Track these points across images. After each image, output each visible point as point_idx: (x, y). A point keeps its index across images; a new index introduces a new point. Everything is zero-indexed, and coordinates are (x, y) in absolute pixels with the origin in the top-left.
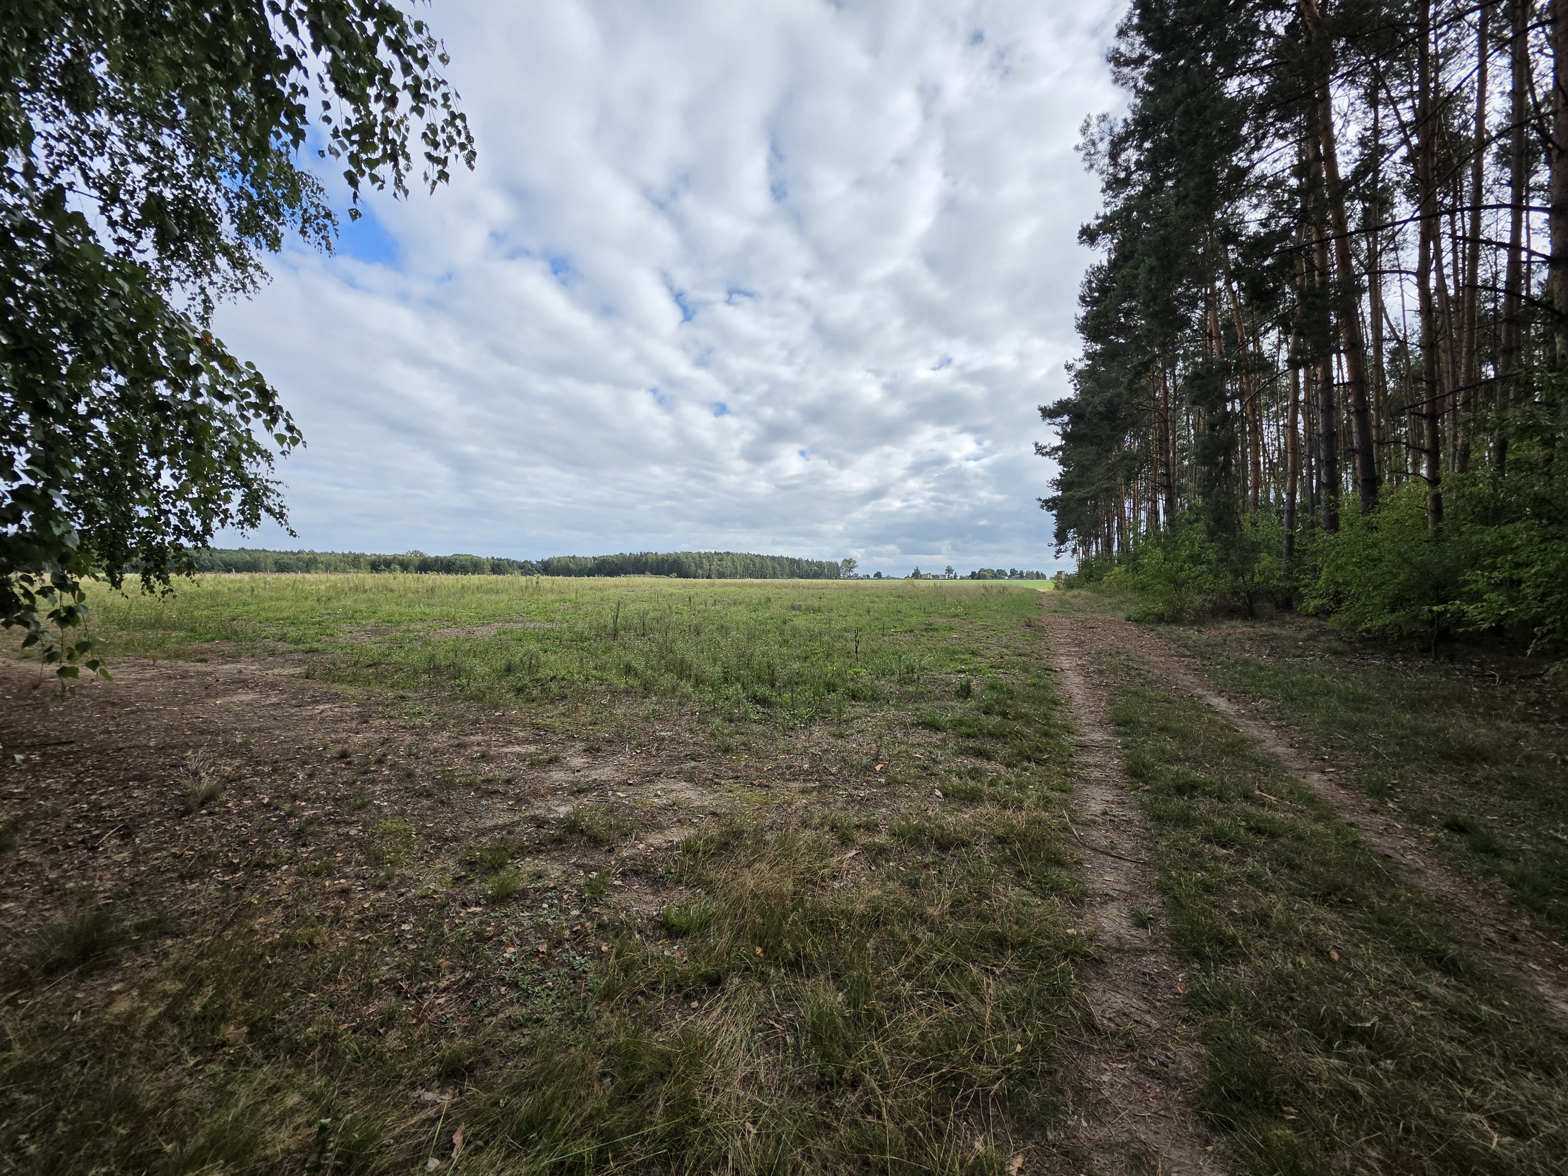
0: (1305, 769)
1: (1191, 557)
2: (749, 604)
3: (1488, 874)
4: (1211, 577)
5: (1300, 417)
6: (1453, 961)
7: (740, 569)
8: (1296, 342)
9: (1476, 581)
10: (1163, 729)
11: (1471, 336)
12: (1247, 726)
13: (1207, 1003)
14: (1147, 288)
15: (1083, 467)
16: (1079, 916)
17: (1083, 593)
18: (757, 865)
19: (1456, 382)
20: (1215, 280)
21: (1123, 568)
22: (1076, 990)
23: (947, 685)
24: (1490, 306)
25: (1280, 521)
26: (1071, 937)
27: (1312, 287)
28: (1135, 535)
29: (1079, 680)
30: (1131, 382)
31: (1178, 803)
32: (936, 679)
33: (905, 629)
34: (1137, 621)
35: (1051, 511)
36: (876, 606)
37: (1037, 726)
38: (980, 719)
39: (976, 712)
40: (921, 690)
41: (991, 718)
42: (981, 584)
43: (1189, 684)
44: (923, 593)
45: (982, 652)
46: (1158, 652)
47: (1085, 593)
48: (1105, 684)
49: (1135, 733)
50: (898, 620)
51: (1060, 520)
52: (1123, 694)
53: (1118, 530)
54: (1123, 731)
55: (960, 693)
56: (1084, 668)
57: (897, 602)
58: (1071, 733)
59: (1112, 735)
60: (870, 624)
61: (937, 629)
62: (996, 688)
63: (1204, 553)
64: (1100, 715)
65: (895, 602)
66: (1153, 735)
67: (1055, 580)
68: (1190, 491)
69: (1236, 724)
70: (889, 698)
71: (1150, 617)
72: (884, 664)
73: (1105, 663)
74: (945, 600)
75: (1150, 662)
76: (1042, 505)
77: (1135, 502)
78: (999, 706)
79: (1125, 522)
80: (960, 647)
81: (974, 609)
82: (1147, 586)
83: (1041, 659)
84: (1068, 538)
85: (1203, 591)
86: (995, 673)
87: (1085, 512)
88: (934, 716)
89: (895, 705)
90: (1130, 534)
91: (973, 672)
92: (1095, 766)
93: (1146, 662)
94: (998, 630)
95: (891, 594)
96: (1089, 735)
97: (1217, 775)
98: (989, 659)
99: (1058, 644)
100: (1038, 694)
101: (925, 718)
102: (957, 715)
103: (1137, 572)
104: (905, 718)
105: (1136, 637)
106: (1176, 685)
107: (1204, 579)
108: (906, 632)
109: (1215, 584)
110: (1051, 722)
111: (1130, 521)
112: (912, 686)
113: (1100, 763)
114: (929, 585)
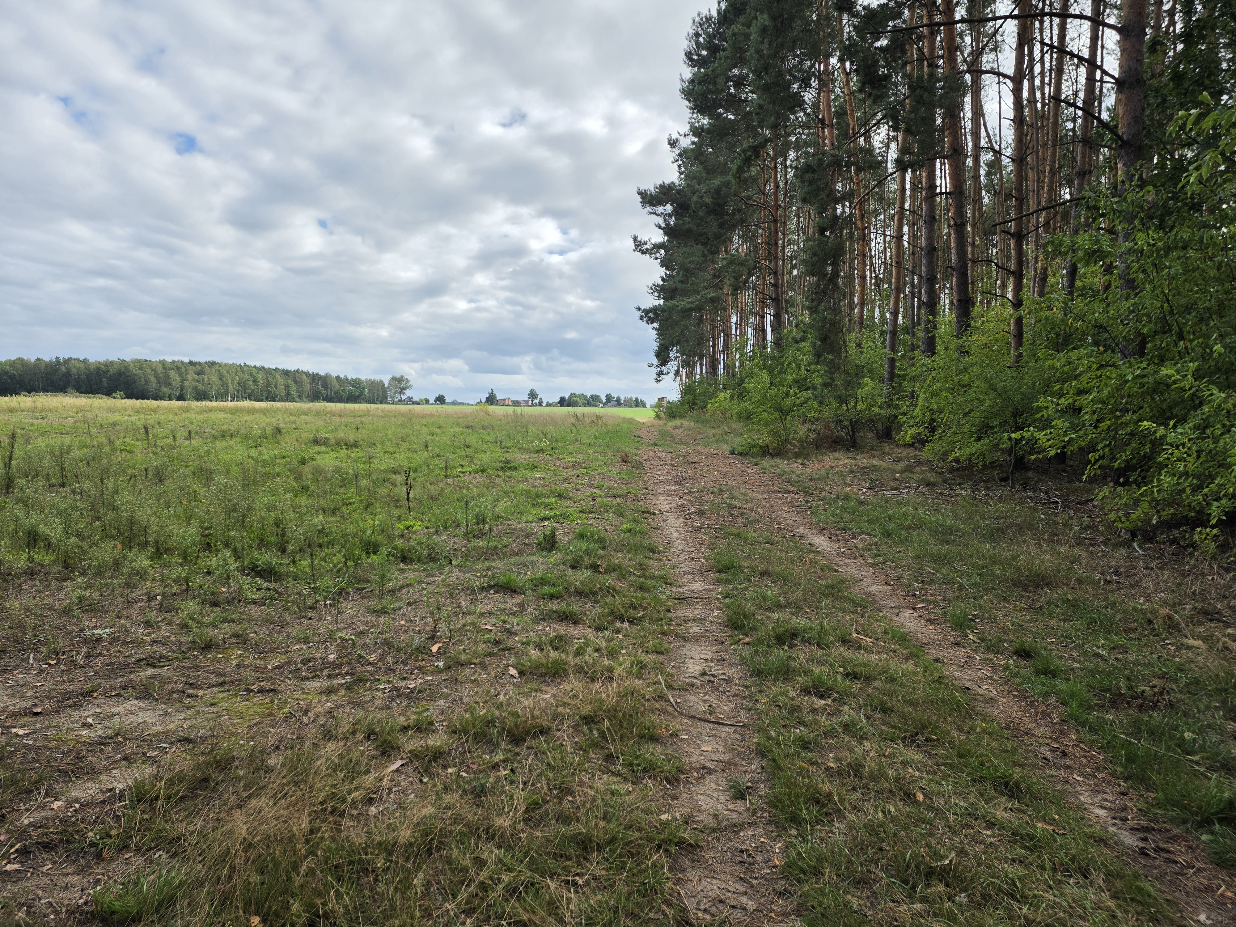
0: (898, 607)
1: (797, 382)
2: (247, 437)
3: (1046, 695)
4: (816, 405)
5: (906, 229)
6: (1017, 785)
7: (232, 388)
8: (904, 140)
9: (1047, 408)
10: (764, 574)
11: (1054, 153)
12: (847, 565)
13: (803, 872)
14: (759, 51)
15: (687, 270)
16: (675, 798)
17: (686, 423)
18: (253, 802)
19: (1039, 203)
20: (829, 56)
21: (728, 393)
22: (670, 884)
23: (528, 536)
24: (1070, 125)
25: (883, 342)
26: (666, 824)
27: (921, 78)
28: (741, 356)
29: (678, 522)
30: (740, 170)
31: (779, 654)
32: (513, 529)
33: (475, 467)
34: (741, 454)
35: (652, 323)
36: (437, 439)
37: (631, 578)
38: (566, 575)
39: (561, 567)
40: (494, 544)
41: (580, 573)
42: (571, 413)
43: (791, 522)
44: (499, 422)
45: (571, 495)
46: (762, 489)
47: (688, 423)
48: (706, 526)
49: (736, 580)
50: (467, 456)
51: (662, 336)
52: (724, 537)
53: (724, 349)
54: (723, 578)
55: (542, 545)
56: (685, 509)
57: (465, 434)
58: (669, 585)
59: (713, 584)
60: (427, 463)
61: (516, 468)
62: (586, 536)
63: (810, 377)
64: (700, 561)
65: (462, 434)
66: (754, 581)
67: (656, 407)
68: (798, 305)
69: (836, 564)
70: (452, 557)
71: (754, 450)
72: (446, 514)
73: (706, 502)
74: (527, 431)
75: (753, 499)
76: (642, 316)
77: (742, 317)
78: (589, 558)
79: (731, 340)
80: (544, 489)
81: (562, 443)
82: (752, 415)
83: (638, 501)
84: (670, 357)
85: (808, 419)
86: (585, 519)
87: (688, 327)
88: (510, 576)
89: (460, 565)
90: (736, 354)
91: (558, 518)
92: (694, 620)
93: (749, 500)
94: (589, 468)
95: (457, 424)
96: (689, 585)
97: (817, 620)
98: (579, 502)
99: (657, 483)
100: (634, 541)
101: (498, 579)
102: (539, 572)
103: (743, 398)
104: (472, 581)
105: (740, 472)
106: (779, 524)
107: (809, 406)
108: (476, 472)
109: (819, 412)
110: (647, 573)
111: (737, 339)
112: (482, 540)
113: (699, 616)
114: (507, 413)
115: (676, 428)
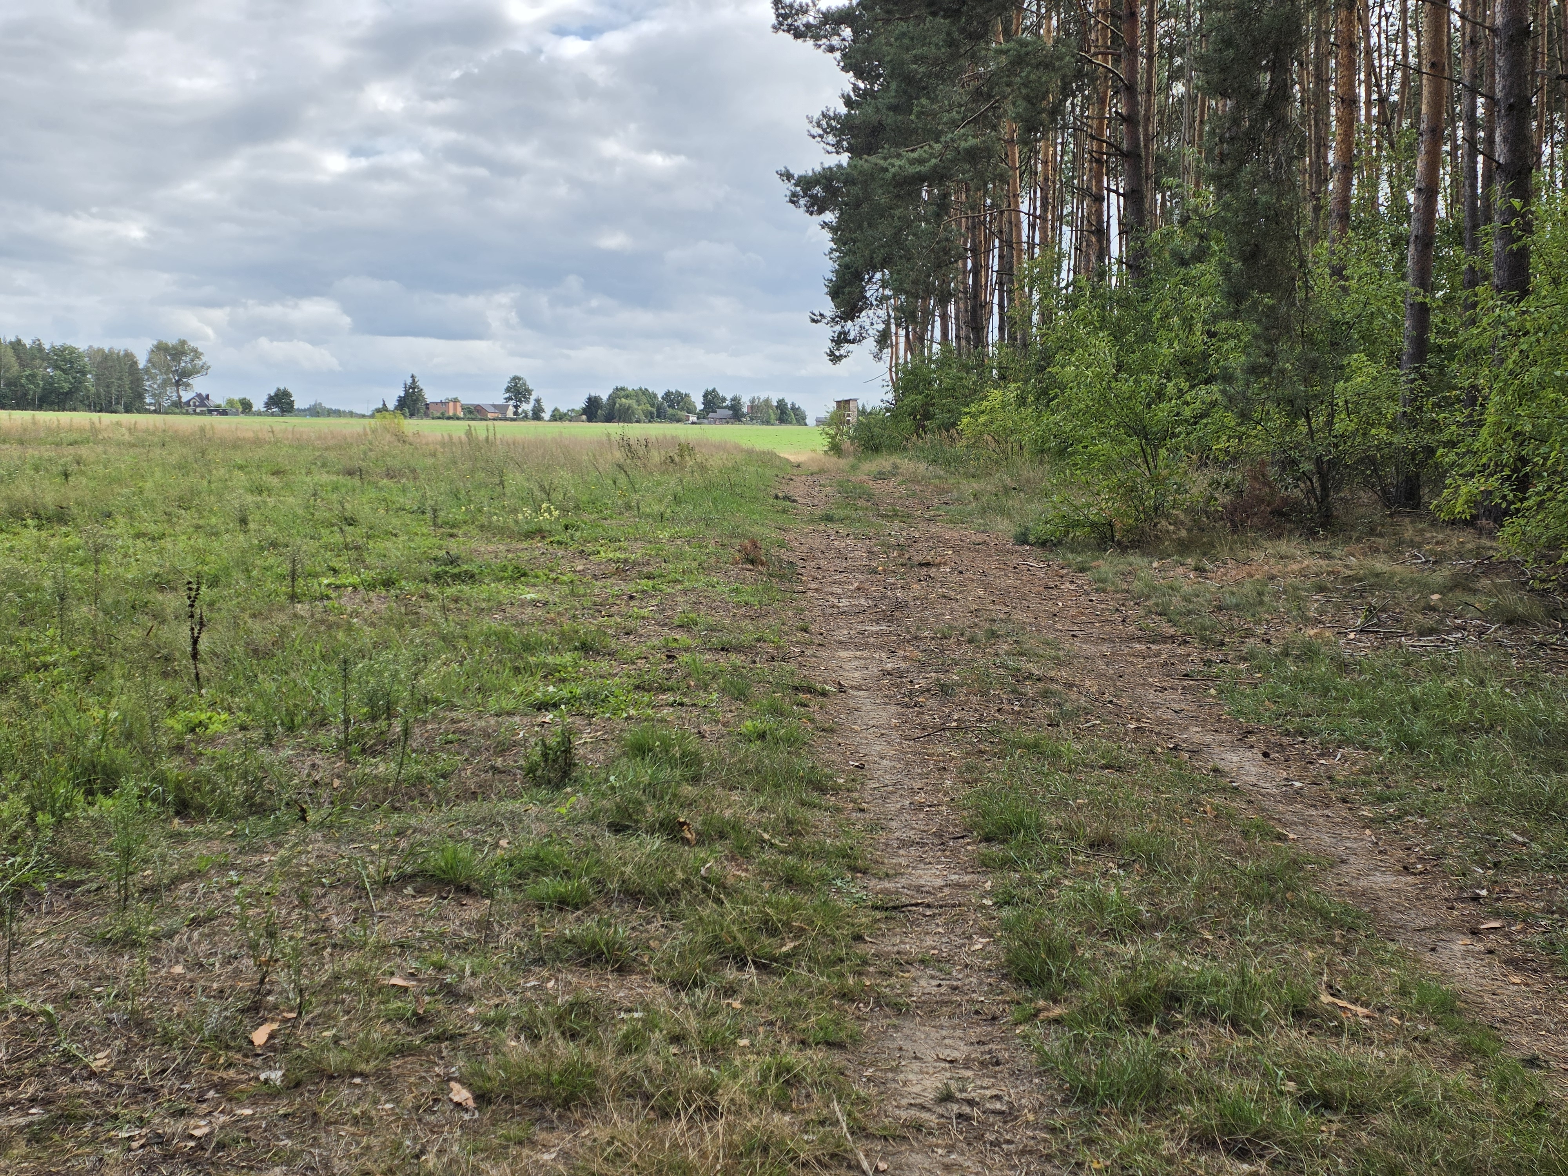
0: (1435, 929)
1: (1184, 362)
10: (1101, 844)
12: (1306, 822)
15: (909, 79)
17: (906, 464)
21: (1012, 390)
23: (502, 749)
25: (1399, 264)
28: (1045, 296)
29: (886, 715)
31: (1135, 1046)
32: (465, 732)
33: (367, 575)
34: (1043, 544)
35: (820, 212)
36: (271, 501)
37: (765, 856)
38: (598, 849)
39: (587, 829)
40: (415, 769)
41: (634, 842)
42: (615, 437)
43: (1169, 715)
44: (430, 461)
45: (613, 644)
46: (1095, 630)
47: (912, 465)
48: (954, 724)
49: (1030, 861)
50: (346, 547)
51: (845, 244)
52: (1001, 751)
53: (1001, 278)
54: (997, 856)
55: (539, 773)
56: (902, 682)
57: (343, 490)
58: (860, 872)
59: (971, 870)
60: (245, 563)
61: (472, 576)
62: (650, 750)
63: (1216, 351)
64: (939, 813)
65: (335, 489)
66: (1074, 862)
67: (830, 425)
68: (1186, 170)
69: (1279, 820)
70: (306, 802)
71: (1078, 534)
72: (292, 693)
73: (956, 665)
74: (502, 483)
75: (1075, 657)
76: (794, 194)
77: (1047, 198)
78: (658, 806)
79: (1019, 257)
80: (545, 631)
81: (592, 513)
82: (1072, 444)
83: (783, 660)
84: (867, 299)
85: (1211, 457)
86: (648, 705)
87: (912, 221)
88: (455, 851)
89: (327, 822)
90: (1031, 291)
91: (581, 704)
92: (922, 961)
93: (1063, 658)
94: (661, 576)
95: (324, 465)
96: (910, 874)
97: (1231, 960)
98: (633, 663)
99: (831, 615)
100: (772, 763)
101: (426, 860)
102: (529, 840)
103: (1048, 402)
104: (357, 865)
105: (1041, 589)
106: (1138, 720)
107: (1213, 424)
108: (371, 586)
109: (1240, 439)
110: (805, 842)
111: (1033, 254)
112: (384, 760)
113: (936, 952)
114: (450, 437)
115: (881, 476)
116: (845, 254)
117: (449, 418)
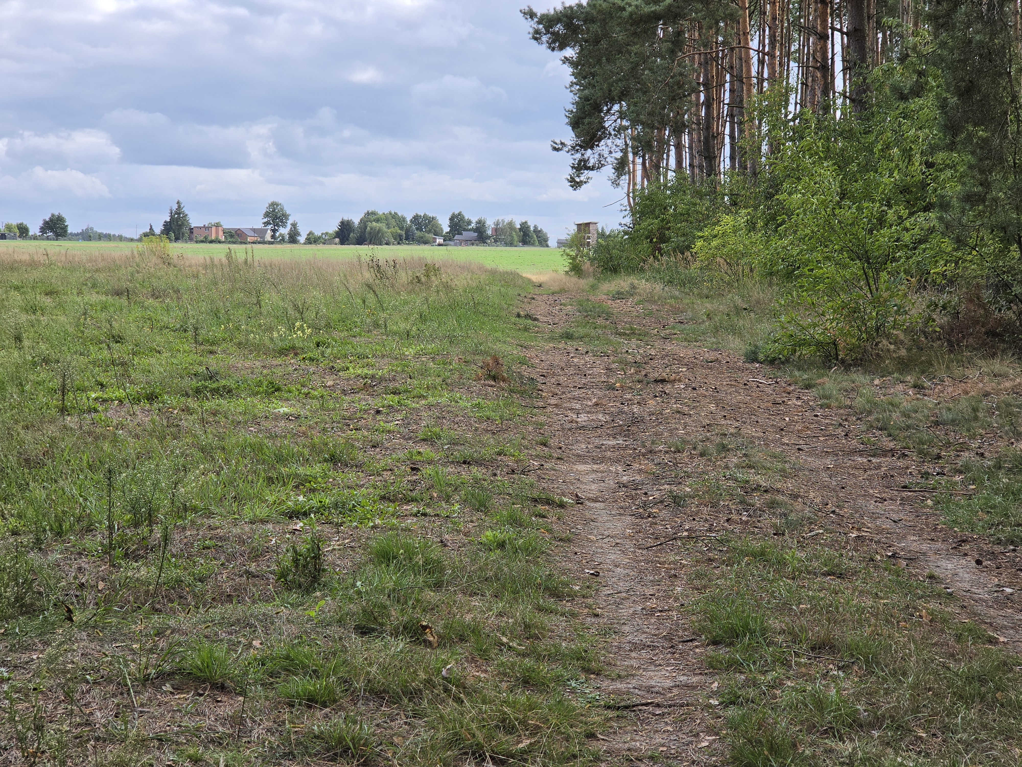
1: (905, 190)
4: (948, 245)
10: (822, 647)
12: (1017, 626)
17: (642, 284)
21: (743, 216)
23: (256, 555)
28: (774, 127)
29: (621, 525)
32: (221, 539)
33: (132, 389)
34: (772, 362)
35: (561, 48)
36: (44, 320)
37: (503, 659)
38: (345, 650)
39: (335, 631)
40: (175, 573)
41: (379, 644)
42: (365, 259)
43: (887, 525)
44: (192, 282)
45: (360, 456)
46: (820, 444)
47: (648, 285)
48: (686, 534)
49: (754, 663)
50: (113, 363)
51: (585, 78)
52: (729, 559)
53: (732, 111)
54: (724, 659)
55: (290, 578)
56: (636, 494)
57: (112, 309)
58: (593, 673)
59: (698, 671)
60: (20, 378)
61: (230, 391)
62: (395, 557)
63: (934, 180)
64: (669, 617)
65: (104, 308)
66: (797, 664)
67: (570, 247)
68: (906, 11)
69: (991, 624)
70: (72, 603)
71: (804, 352)
72: (60, 501)
73: (688, 477)
74: (259, 303)
75: (800, 469)
76: (537, 32)
77: (775, 36)
78: (402, 610)
79: (749, 91)
80: (296, 443)
81: (342, 331)
82: (799, 267)
83: (523, 472)
84: (606, 129)
85: (930, 280)
86: (393, 515)
87: (648, 57)
88: (211, 651)
89: (91, 622)
90: (760, 123)
91: (330, 513)
92: (652, 758)
93: (789, 471)
94: (406, 391)
95: (94, 286)
96: (641, 675)
97: (943, 757)
98: (379, 475)
99: (570, 430)
100: (511, 571)
101: (183, 658)
102: (280, 641)
103: (777, 228)
104: (119, 663)
105: (770, 404)
106: (859, 530)
107: (932, 249)
108: (137, 400)
109: (957, 263)
110: (542, 646)
111: (762, 89)
112: (146, 565)
113: (665, 749)
114: (212, 259)
115: (619, 296)
116: (585, 88)
117: (211, 242)
